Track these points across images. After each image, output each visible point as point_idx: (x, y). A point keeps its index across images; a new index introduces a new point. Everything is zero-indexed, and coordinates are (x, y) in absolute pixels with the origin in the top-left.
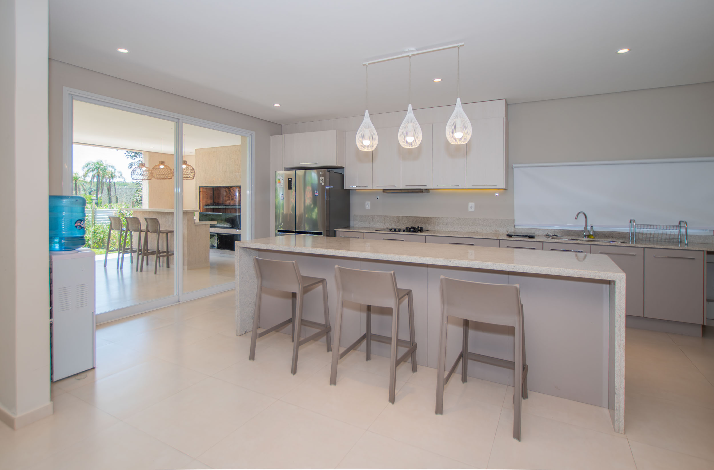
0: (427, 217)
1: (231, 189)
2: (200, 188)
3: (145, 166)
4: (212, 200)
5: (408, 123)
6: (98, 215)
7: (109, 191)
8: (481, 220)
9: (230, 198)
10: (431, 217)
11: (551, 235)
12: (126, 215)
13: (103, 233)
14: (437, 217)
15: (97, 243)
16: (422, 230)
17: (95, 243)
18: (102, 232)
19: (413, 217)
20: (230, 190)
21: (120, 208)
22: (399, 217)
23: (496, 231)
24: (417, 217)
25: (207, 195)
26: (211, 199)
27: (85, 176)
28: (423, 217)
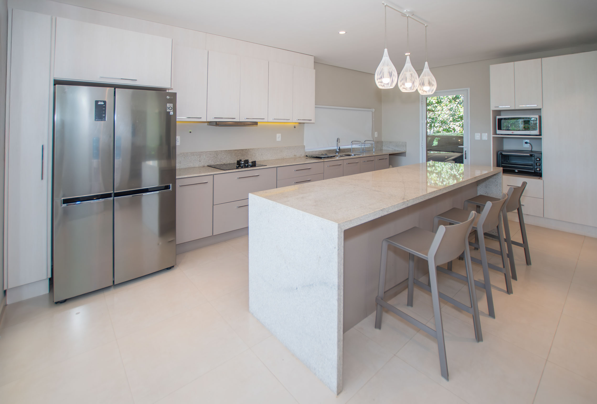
0: (245, 149)
5: (407, 71)
8: (286, 148)
10: (249, 149)
11: (324, 154)
14: (254, 149)
16: (256, 165)
19: (231, 150)
22: (217, 152)
23: (295, 156)
24: (236, 150)
28: (242, 150)
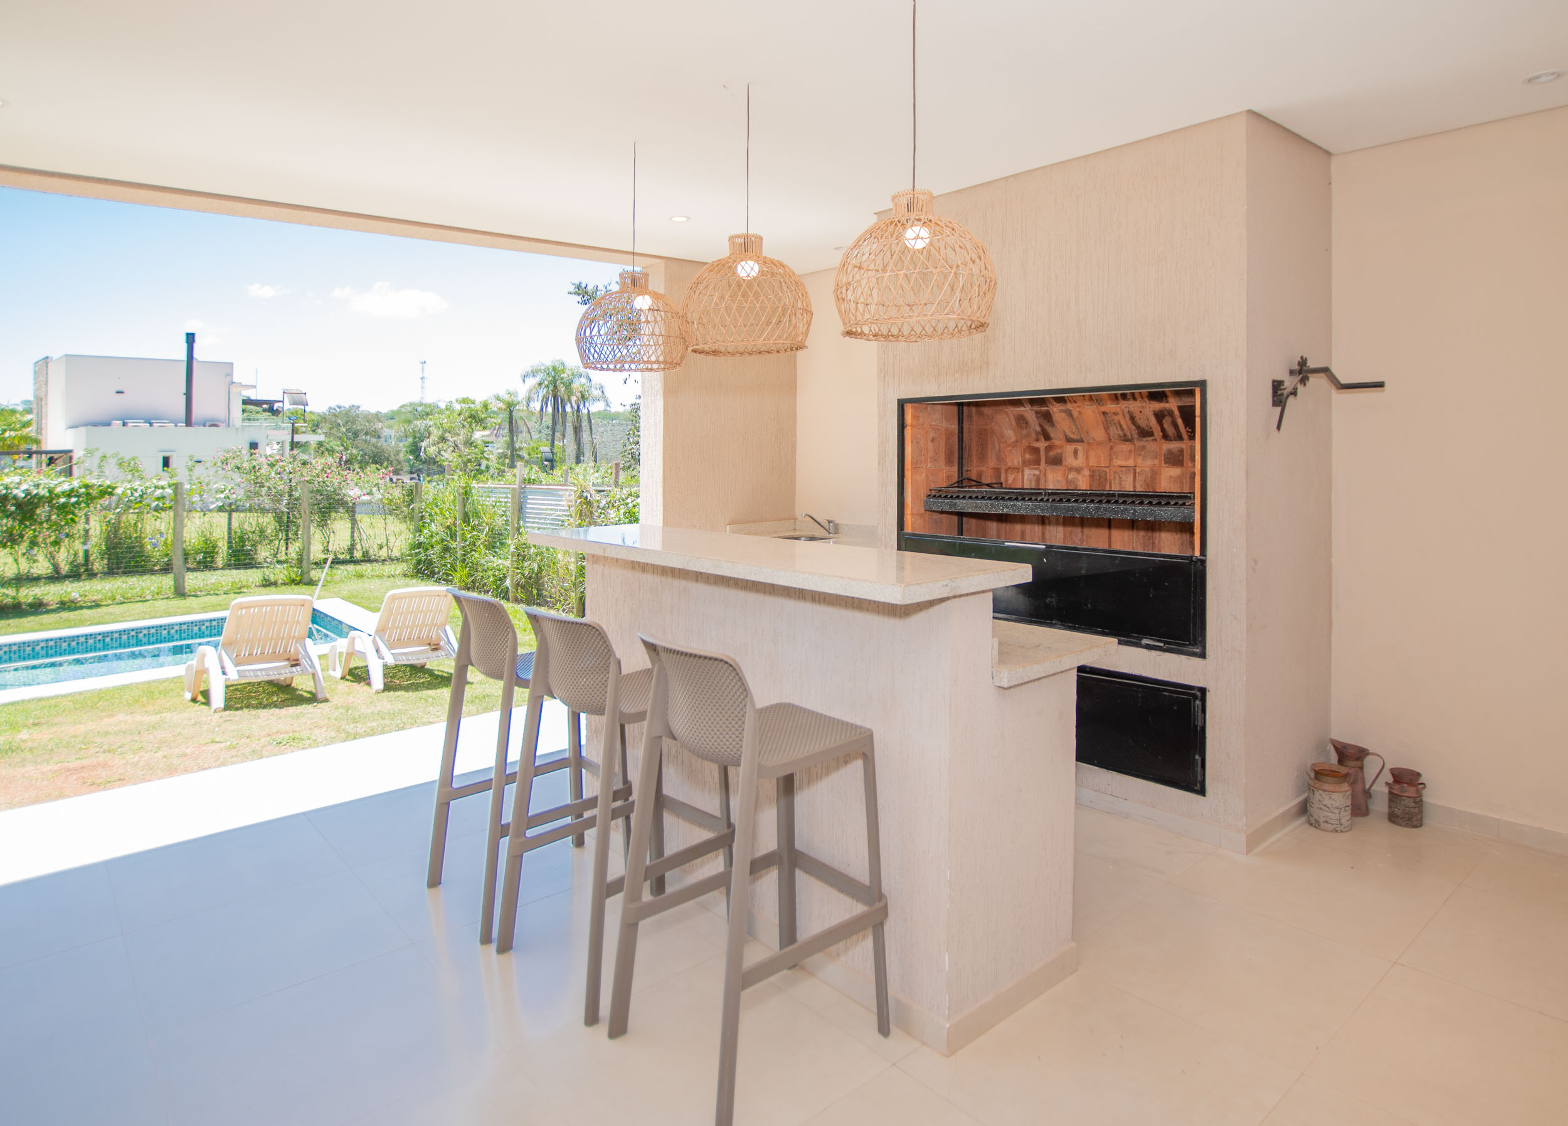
1: (1056, 410)
2: (902, 404)
3: (651, 287)
4: (955, 469)
6: (530, 504)
7: (578, 430)
9: (1042, 453)
12: (598, 506)
13: (539, 558)
15: (523, 587)
17: (518, 584)
18: (537, 555)
20: (1047, 417)
21: (581, 485)
25: (933, 440)
26: (949, 461)
27: (529, 400)
